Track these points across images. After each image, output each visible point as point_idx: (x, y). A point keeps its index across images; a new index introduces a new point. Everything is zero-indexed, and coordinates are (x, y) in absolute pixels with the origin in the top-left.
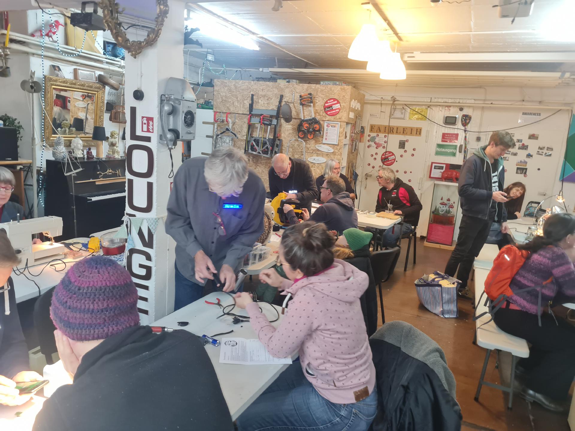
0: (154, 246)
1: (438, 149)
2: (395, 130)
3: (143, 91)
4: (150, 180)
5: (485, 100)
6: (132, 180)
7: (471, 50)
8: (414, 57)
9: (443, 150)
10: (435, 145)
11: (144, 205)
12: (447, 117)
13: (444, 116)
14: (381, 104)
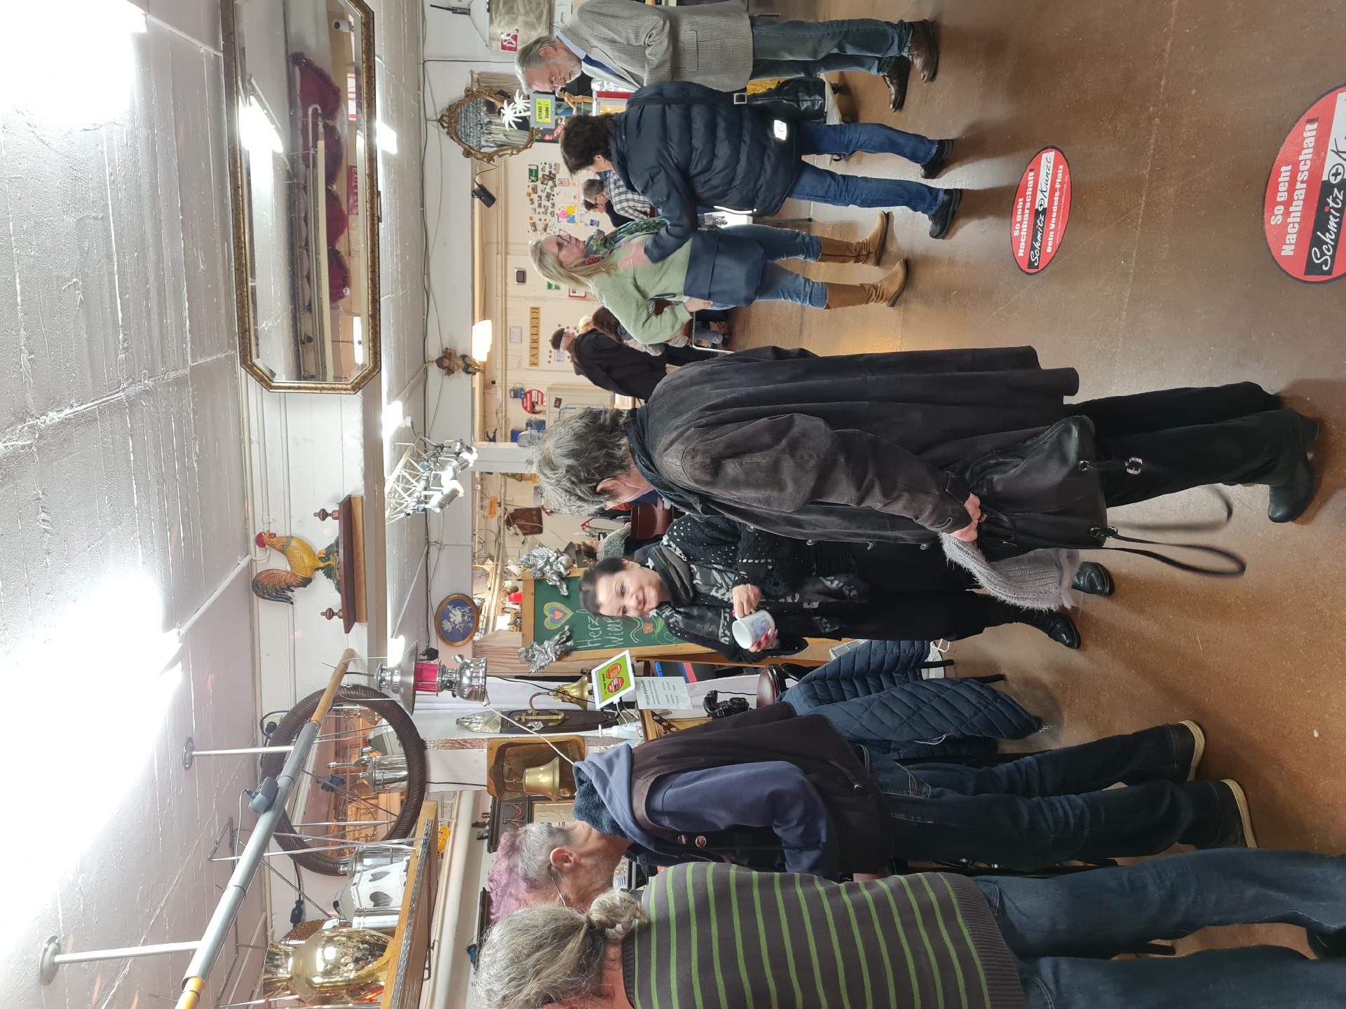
2: (535, 337)
5: (498, 243)
10: (550, 291)
12: (518, 281)
13: (517, 285)
14: (506, 355)
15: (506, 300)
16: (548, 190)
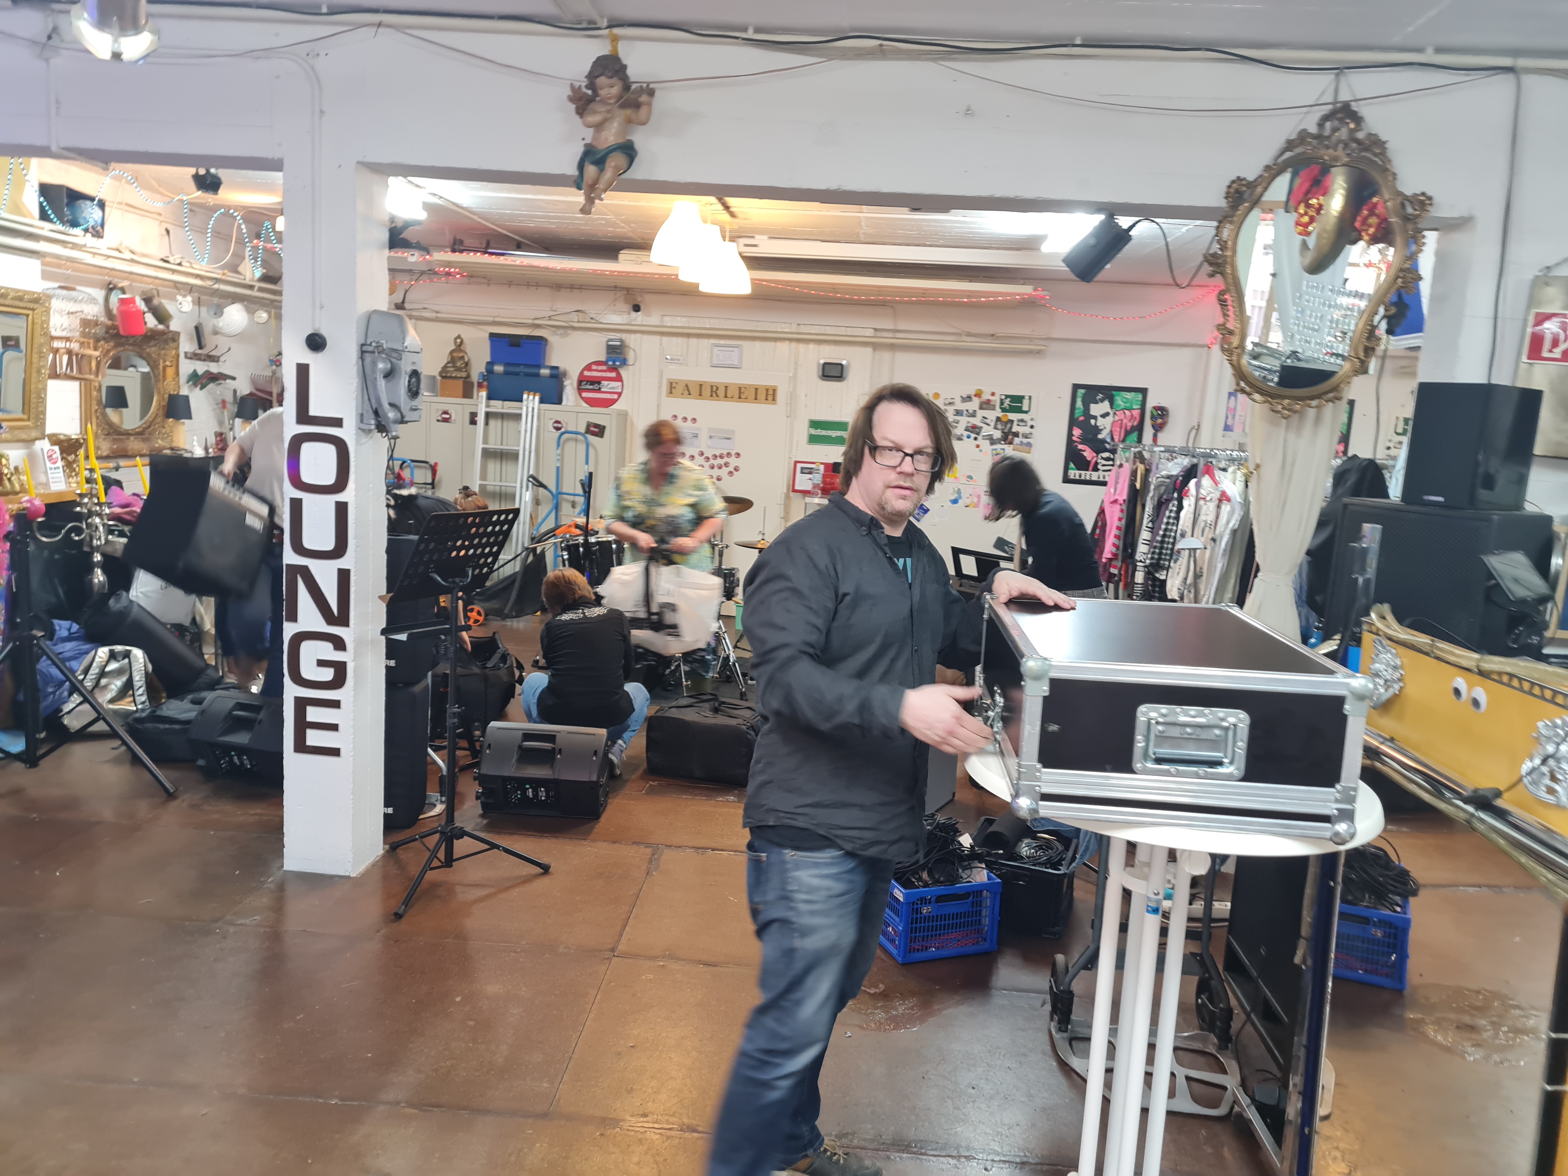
0: (352, 621)
1: (813, 432)
2: (721, 392)
3: (324, 332)
4: (341, 497)
5: (894, 331)
6: (301, 500)
7: (862, 239)
8: (755, 246)
9: (824, 433)
10: (807, 424)
11: (329, 545)
12: (825, 364)
13: (819, 364)
14: (688, 335)
15: (791, 340)
16: (987, 430)
